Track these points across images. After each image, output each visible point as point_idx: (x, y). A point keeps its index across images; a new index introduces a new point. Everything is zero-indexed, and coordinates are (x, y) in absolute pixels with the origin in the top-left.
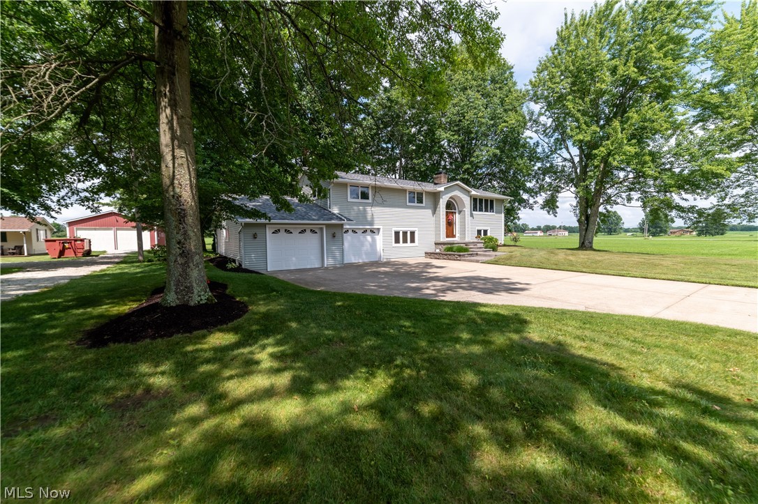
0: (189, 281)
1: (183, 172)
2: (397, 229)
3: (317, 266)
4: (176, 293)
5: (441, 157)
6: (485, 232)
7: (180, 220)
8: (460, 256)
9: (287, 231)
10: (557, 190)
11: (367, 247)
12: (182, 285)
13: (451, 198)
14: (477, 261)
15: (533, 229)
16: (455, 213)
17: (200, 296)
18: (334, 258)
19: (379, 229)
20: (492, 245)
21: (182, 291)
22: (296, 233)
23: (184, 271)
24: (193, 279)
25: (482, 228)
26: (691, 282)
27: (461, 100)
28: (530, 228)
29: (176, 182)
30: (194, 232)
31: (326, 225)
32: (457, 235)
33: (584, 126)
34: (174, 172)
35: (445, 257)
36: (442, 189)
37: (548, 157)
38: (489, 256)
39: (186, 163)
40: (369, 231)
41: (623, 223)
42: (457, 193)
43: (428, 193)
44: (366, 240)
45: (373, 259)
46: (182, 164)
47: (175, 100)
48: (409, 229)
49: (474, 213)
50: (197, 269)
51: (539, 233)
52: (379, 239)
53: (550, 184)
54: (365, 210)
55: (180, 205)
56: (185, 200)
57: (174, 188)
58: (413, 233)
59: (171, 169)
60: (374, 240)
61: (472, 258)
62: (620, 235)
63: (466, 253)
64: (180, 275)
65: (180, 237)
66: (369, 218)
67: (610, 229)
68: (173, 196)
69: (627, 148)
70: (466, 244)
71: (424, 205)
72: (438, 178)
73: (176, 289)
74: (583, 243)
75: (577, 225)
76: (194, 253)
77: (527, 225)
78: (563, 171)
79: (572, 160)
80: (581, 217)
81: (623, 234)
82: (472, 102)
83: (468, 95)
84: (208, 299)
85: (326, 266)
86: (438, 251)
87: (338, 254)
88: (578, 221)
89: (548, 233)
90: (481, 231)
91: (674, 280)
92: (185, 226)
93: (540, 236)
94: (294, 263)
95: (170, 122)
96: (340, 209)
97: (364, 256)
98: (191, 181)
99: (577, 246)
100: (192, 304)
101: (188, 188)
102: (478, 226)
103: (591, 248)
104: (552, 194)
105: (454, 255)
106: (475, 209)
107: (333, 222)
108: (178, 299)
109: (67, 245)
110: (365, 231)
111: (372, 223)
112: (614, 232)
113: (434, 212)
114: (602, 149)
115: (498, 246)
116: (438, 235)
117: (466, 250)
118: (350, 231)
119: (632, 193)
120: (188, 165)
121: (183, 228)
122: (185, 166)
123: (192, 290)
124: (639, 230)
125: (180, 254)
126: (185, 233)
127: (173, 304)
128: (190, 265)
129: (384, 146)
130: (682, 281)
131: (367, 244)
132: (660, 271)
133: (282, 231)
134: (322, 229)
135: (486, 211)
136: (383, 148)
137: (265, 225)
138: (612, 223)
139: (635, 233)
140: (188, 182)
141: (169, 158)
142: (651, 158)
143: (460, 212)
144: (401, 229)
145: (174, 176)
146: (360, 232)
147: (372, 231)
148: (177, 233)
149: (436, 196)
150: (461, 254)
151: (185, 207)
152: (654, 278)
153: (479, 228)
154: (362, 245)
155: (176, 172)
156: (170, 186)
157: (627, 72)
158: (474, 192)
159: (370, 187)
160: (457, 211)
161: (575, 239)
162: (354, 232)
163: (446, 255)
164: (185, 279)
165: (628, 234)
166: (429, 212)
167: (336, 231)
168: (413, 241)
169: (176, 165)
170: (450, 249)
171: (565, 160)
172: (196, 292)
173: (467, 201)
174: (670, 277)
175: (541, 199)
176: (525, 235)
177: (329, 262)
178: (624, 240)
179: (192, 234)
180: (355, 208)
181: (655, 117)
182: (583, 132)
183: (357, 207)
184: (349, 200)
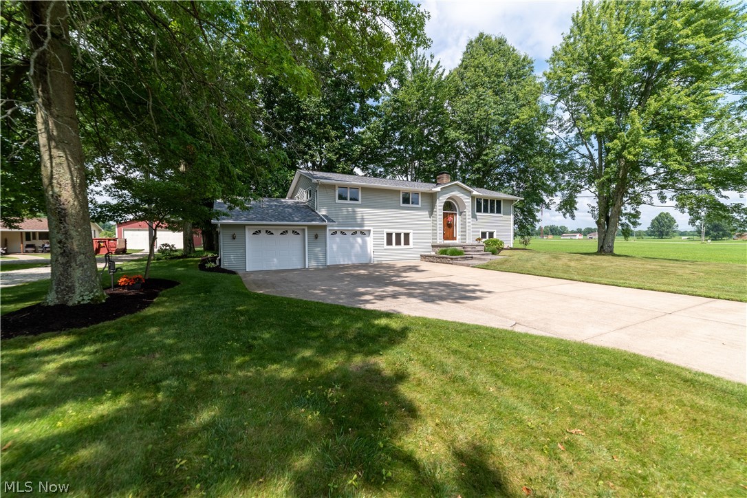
0: (70, 281)
1: (63, 171)
2: (390, 231)
3: (299, 267)
4: (57, 292)
5: (457, 156)
6: (491, 234)
7: (61, 220)
8: (452, 259)
9: (269, 233)
10: (576, 189)
11: (357, 248)
12: (63, 285)
13: (449, 198)
14: (468, 265)
15: (572, 232)
16: (456, 214)
17: (82, 296)
18: (317, 259)
19: (369, 231)
20: (494, 248)
21: (62, 290)
22: (277, 234)
23: (65, 270)
24: (76, 278)
25: (487, 230)
26: (696, 295)
27: (472, 98)
28: (570, 230)
29: (55, 181)
30: (77, 231)
31: (308, 226)
32: (458, 237)
33: (598, 118)
34: (52, 171)
35: (439, 260)
36: (438, 189)
37: (566, 153)
38: (484, 259)
39: (66, 162)
40: (359, 233)
41: (677, 226)
42: (456, 193)
43: (423, 194)
44: (357, 242)
45: (364, 261)
46: (61, 164)
47: (48, 99)
48: (402, 231)
49: (478, 214)
50: (81, 269)
51: (578, 236)
52: (370, 240)
53: (568, 183)
54: (354, 212)
55: (61, 205)
56: (66, 200)
57: (52, 187)
58: (407, 235)
59: (49, 169)
60: (364, 243)
61: (466, 262)
62: (673, 239)
63: (460, 256)
64: (61, 275)
65: (60, 237)
66: (359, 219)
67: (661, 232)
68: (52, 196)
69: (645, 140)
70: (464, 247)
71: (419, 206)
72: (440, 178)
73: (57, 288)
74: (602, 247)
75: (595, 226)
76: (77, 252)
77: (565, 228)
78: (583, 168)
79: (591, 157)
80: (600, 218)
81: (677, 238)
82: (483, 99)
83: (479, 92)
84: (92, 300)
85: (307, 267)
86: (433, 253)
87: (321, 256)
88: (598, 223)
89: (588, 236)
90: (486, 233)
91: (675, 293)
92: (66, 225)
93: (579, 239)
94: (275, 264)
95: (46, 122)
96: (328, 211)
97: (353, 258)
98: (72, 180)
99: (596, 250)
100: (70, 304)
101: (69, 187)
102: (481, 228)
103: (611, 253)
104: (571, 194)
105: (447, 258)
106: (479, 210)
107: (314, 223)
108: (58, 298)
109: (102, 244)
110: (355, 233)
111: (362, 225)
112: (666, 235)
113: (431, 214)
114: (616, 141)
115: (503, 249)
116: (434, 237)
117: (460, 253)
118: (339, 233)
119: (664, 191)
120: (68, 164)
121: (64, 227)
122: (65, 165)
123: (74, 290)
124: (696, 234)
125: (61, 254)
126: (66, 233)
127: (51, 304)
128: (72, 264)
129: (397, 147)
130: (685, 293)
131: (357, 246)
132: (665, 281)
133: (263, 233)
134: (304, 230)
135: (492, 211)
136: (395, 149)
137: (243, 226)
138: (663, 226)
139: (691, 237)
140: (69, 181)
141: (46, 157)
142: (676, 150)
143: (461, 213)
144: (394, 231)
145: (52, 175)
146: (349, 234)
147: (363, 233)
148: (58, 233)
149: (432, 197)
150: (453, 257)
151: (65, 207)
152: (652, 290)
153: (484, 230)
154: (352, 246)
155: (54, 171)
156: (48, 186)
157: (646, 54)
158: (476, 192)
159: (360, 189)
160: (457, 212)
161: (593, 243)
162: (343, 233)
163: (439, 258)
164: (67, 278)
165: (683, 238)
166: (426, 213)
167: (318, 232)
168: (407, 242)
169: (54, 164)
170: (444, 252)
171: (583, 156)
172: (78, 291)
173: (468, 201)
174: (671, 288)
175: (558, 199)
176: (562, 238)
177: (311, 264)
178: (674, 244)
179: (74, 233)
180: (344, 210)
181: (680, 102)
182: (596, 124)
183: (346, 208)
184: (337, 201)
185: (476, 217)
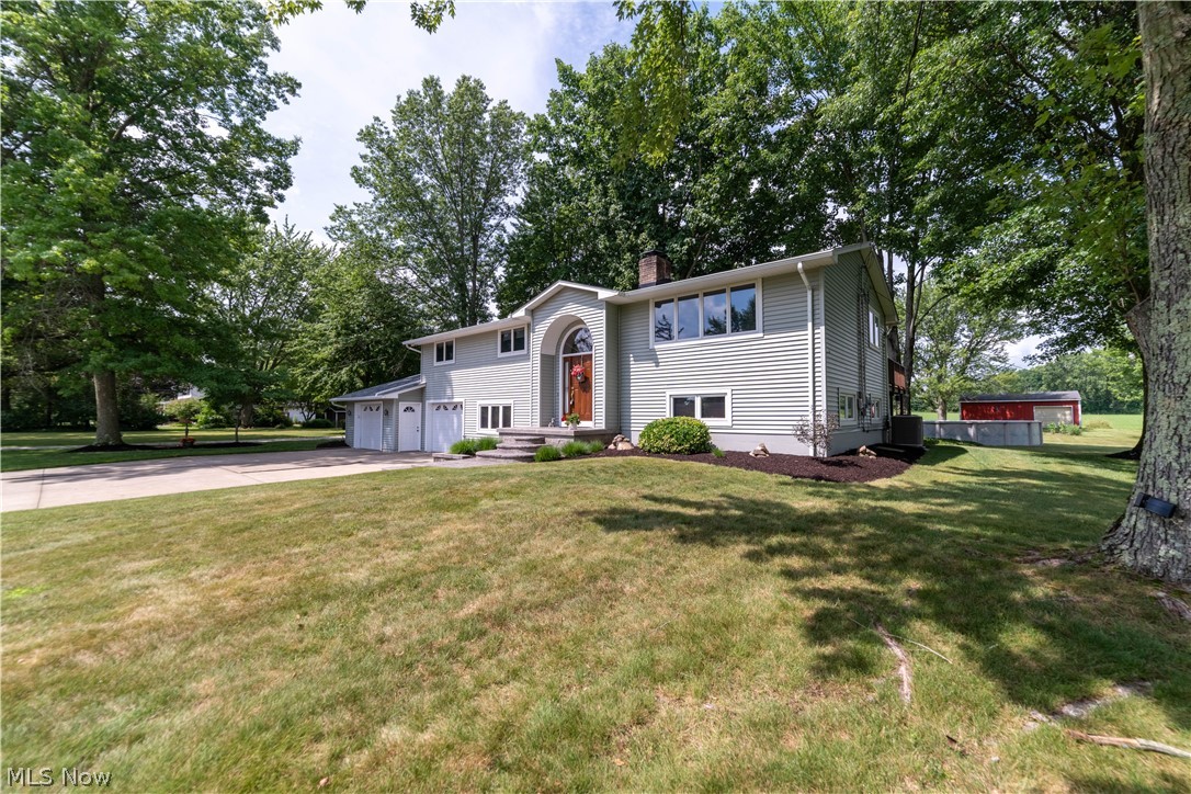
2: (484, 403)
18: (388, 441)
19: (461, 403)
25: (697, 392)
31: (383, 401)
32: (594, 414)
48: (501, 403)
52: (463, 419)
54: (448, 376)
58: (507, 410)
71: (525, 351)
87: (390, 437)
90: (691, 401)
107: (384, 397)
110: (454, 407)
118: (441, 407)
137: (353, 403)
144: (489, 403)
153: (683, 393)
159: (454, 341)
162: (446, 408)
168: (507, 423)
173: (597, 321)
177: (384, 446)
183: (442, 373)
184: (434, 363)
185: (652, 357)
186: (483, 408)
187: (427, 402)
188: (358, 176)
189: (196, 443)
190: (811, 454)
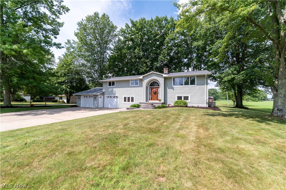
2: (125, 96)
9: (87, 97)
13: (153, 80)
16: (159, 87)
19: (118, 96)
25: (183, 95)
36: (141, 77)
40: (116, 97)
42: (154, 77)
43: (140, 80)
48: (131, 96)
49: (174, 86)
52: (119, 100)
54: (113, 90)
58: (132, 98)
66: (114, 92)
87: (96, 104)
90: (181, 97)
94: (87, 106)
97: (113, 106)
106: (175, 84)
110: (114, 97)
111: (115, 94)
118: (110, 97)
131: (115, 102)
135: (187, 84)
137: (81, 95)
144: (127, 96)
153: (180, 95)
154: (113, 102)
162: (111, 97)
166: (141, 88)
167: (95, 97)
168: (132, 101)
177: (94, 106)
183: (110, 89)
184: (108, 86)
185: (173, 88)
186: (124, 97)
187: (105, 96)
188: (76, 35)
189: (34, 106)
190: (206, 107)
